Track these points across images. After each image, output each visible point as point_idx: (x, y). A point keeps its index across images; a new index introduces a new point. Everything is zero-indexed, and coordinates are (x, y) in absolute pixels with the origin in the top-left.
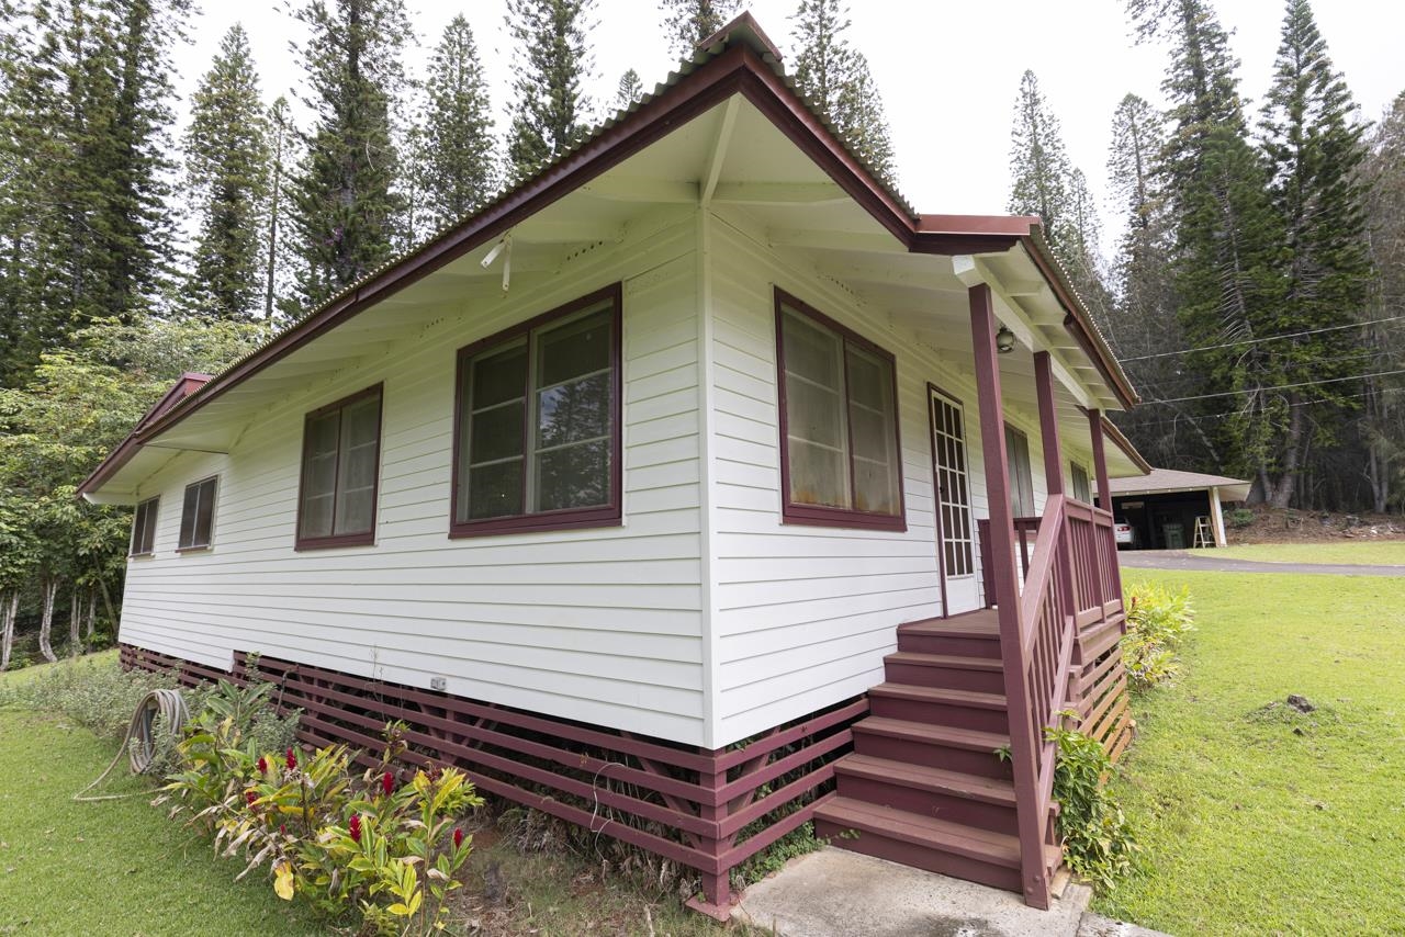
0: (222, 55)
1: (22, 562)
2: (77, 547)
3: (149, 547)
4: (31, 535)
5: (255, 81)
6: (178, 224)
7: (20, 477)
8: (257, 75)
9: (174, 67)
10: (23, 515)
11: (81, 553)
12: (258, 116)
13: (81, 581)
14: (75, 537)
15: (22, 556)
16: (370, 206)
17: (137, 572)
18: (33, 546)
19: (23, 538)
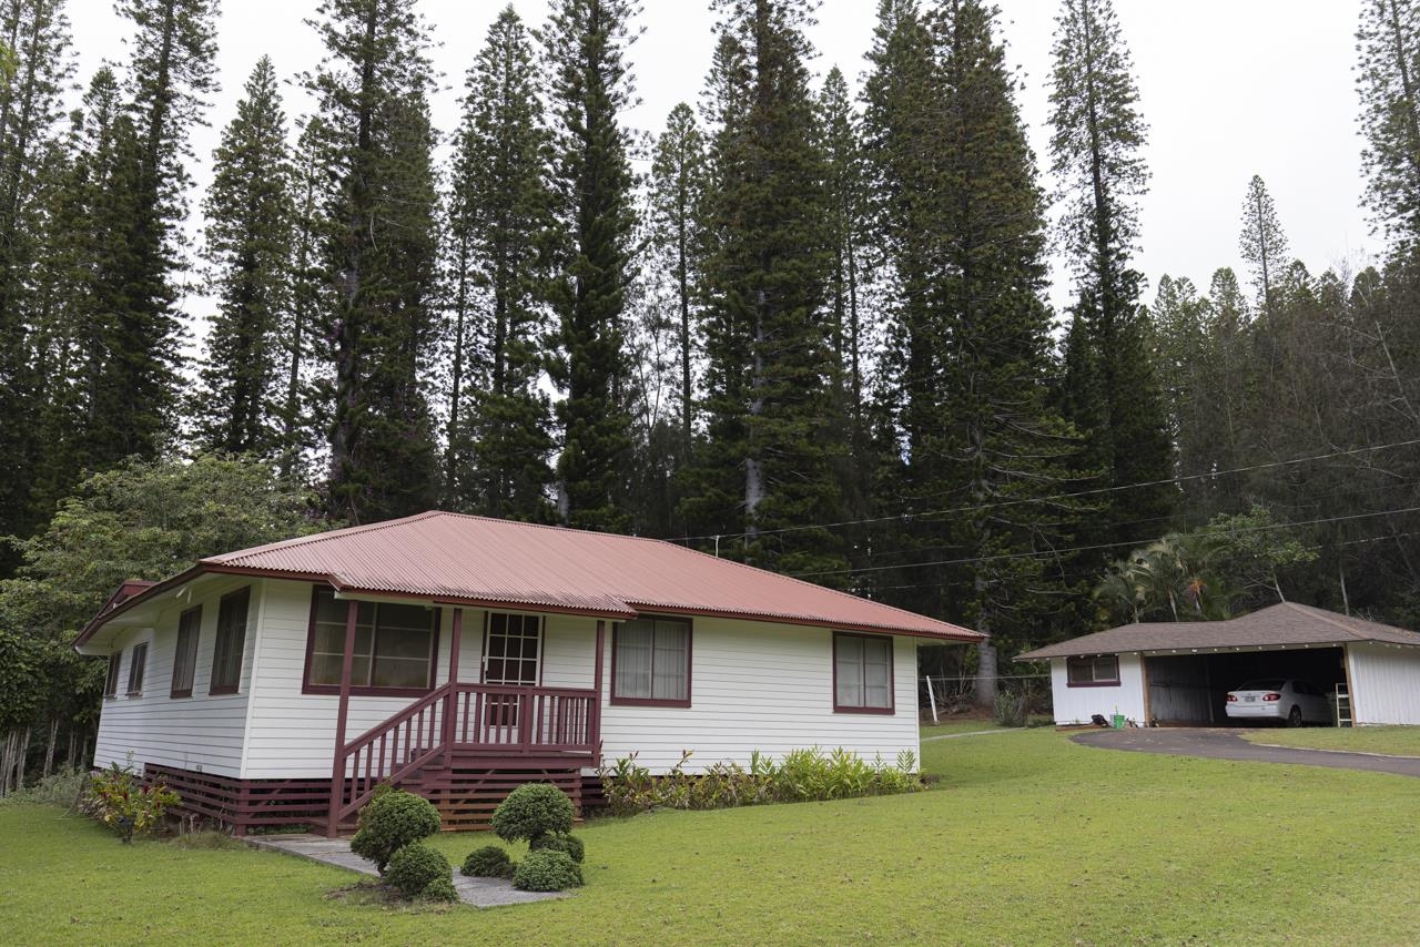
0: (247, 98)
1: (34, 698)
2: (75, 685)
3: (114, 691)
4: (42, 674)
5: (280, 122)
6: (187, 328)
7: (36, 617)
8: (283, 113)
9: (191, 150)
10: (38, 656)
11: (78, 692)
12: (283, 161)
13: (76, 718)
14: (74, 676)
15: (34, 694)
16: (372, 294)
17: (108, 710)
18: (43, 684)
19: (36, 677)
